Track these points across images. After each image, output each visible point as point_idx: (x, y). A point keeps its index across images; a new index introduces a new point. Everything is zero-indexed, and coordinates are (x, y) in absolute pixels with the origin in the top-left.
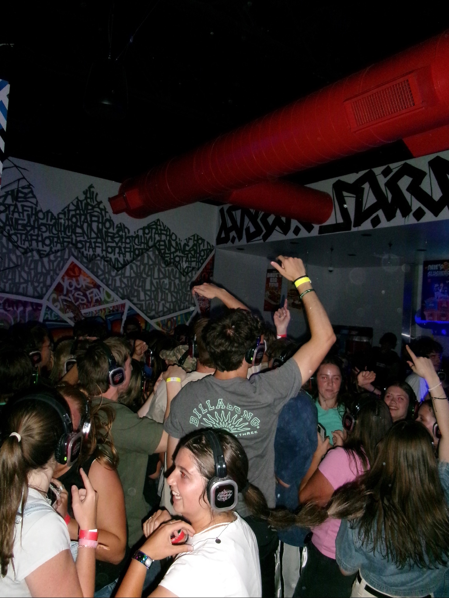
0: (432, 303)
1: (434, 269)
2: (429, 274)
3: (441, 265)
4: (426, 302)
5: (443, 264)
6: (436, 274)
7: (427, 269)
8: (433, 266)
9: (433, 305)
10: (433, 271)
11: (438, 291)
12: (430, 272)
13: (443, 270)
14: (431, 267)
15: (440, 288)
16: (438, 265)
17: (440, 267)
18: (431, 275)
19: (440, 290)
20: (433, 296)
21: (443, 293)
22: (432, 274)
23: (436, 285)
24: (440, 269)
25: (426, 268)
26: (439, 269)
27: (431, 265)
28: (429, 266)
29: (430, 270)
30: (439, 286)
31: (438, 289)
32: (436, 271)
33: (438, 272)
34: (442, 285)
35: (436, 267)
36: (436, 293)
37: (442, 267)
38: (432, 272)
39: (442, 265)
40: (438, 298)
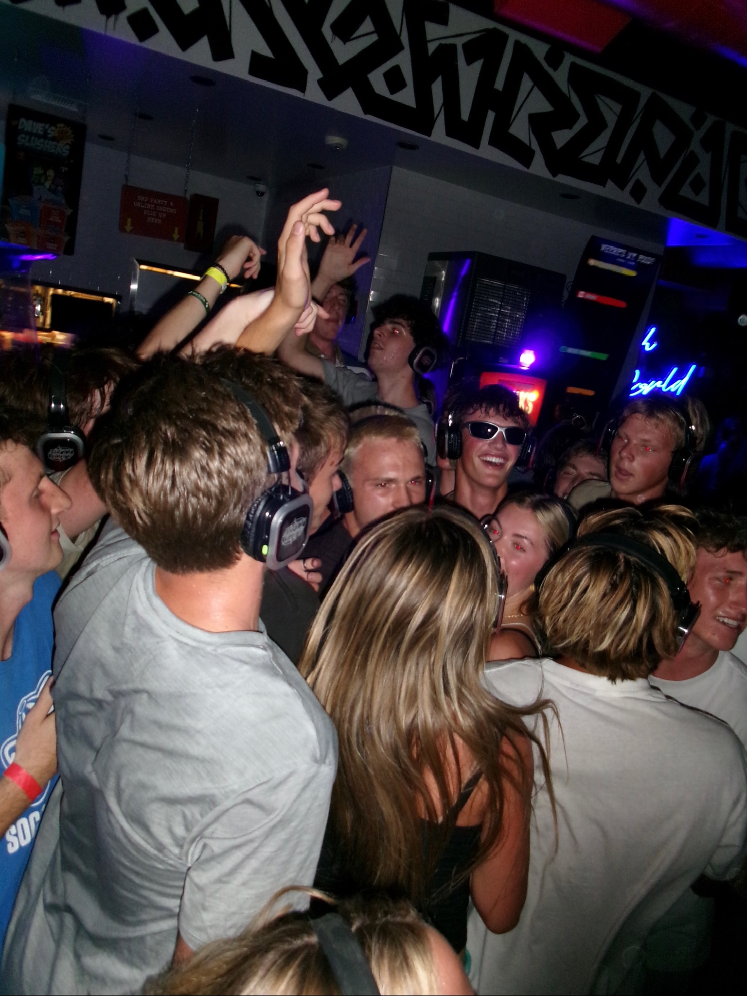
0: (27, 208)
1: (34, 131)
2: (22, 140)
3: (50, 127)
4: (10, 200)
5: (57, 127)
6: (38, 144)
7: (17, 125)
8: (31, 122)
9: (27, 212)
10: (30, 134)
11: (40, 183)
12: (23, 136)
13: (53, 139)
14: (26, 124)
15: (46, 180)
16: (43, 125)
17: (49, 131)
18: (27, 144)
19: (47, 184)
20: (30, 193)
21: (53, 191)
22: (29, 141)
23: (38, 171)
24: (50, 136)
25: (14, 123)
26: (45, 136)
27: (28, 119)
28: (22, 120)
29: (22, 131)
30: (45, 173)
31: (43, 180)
32: (39, 136)
33: (42, 140)
34: (51, 173)
35: (39, 127)
36: (35, 188)
37: (52, 132)
38: (27, 137)
39: (53, 128)
40: (40, 199)
